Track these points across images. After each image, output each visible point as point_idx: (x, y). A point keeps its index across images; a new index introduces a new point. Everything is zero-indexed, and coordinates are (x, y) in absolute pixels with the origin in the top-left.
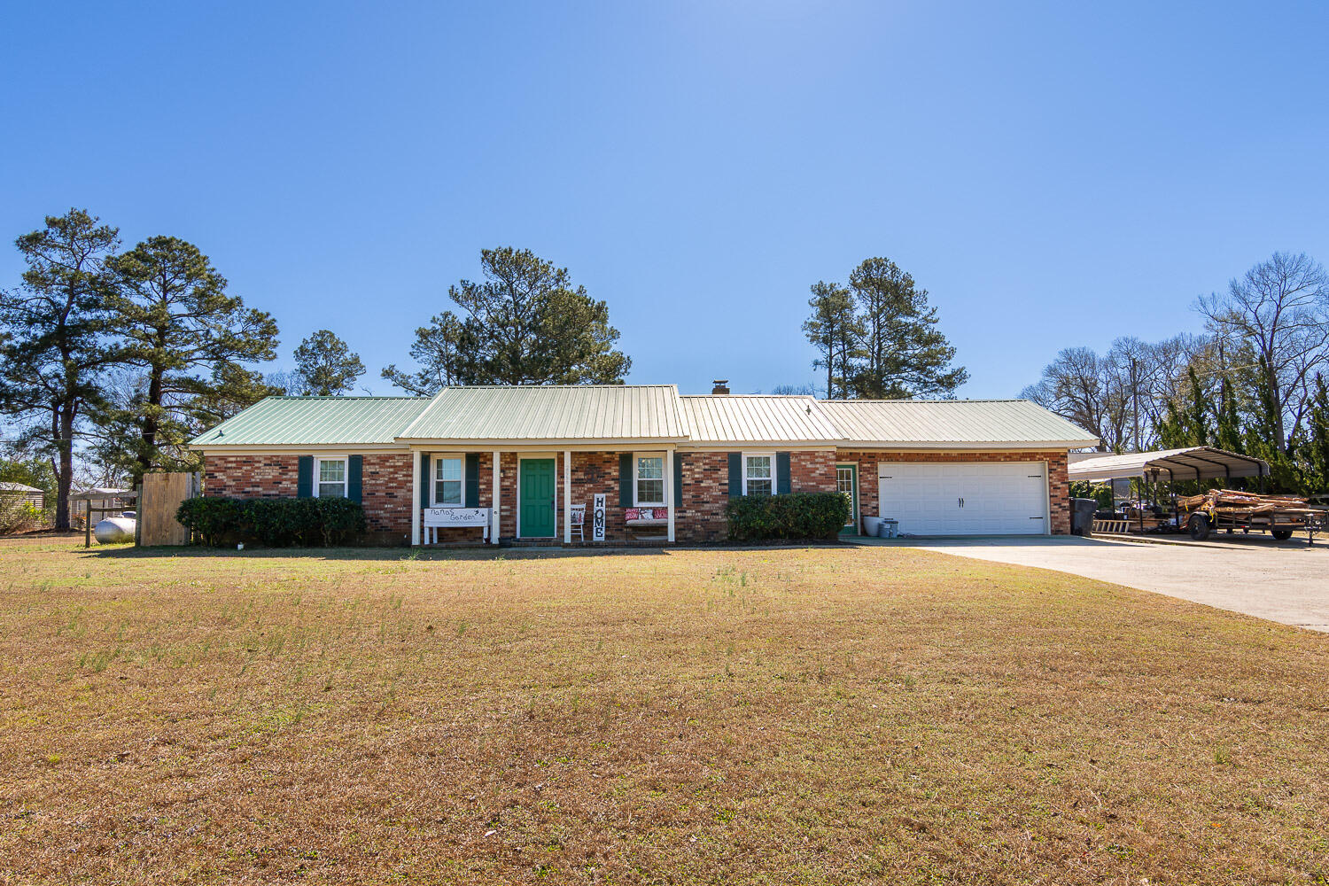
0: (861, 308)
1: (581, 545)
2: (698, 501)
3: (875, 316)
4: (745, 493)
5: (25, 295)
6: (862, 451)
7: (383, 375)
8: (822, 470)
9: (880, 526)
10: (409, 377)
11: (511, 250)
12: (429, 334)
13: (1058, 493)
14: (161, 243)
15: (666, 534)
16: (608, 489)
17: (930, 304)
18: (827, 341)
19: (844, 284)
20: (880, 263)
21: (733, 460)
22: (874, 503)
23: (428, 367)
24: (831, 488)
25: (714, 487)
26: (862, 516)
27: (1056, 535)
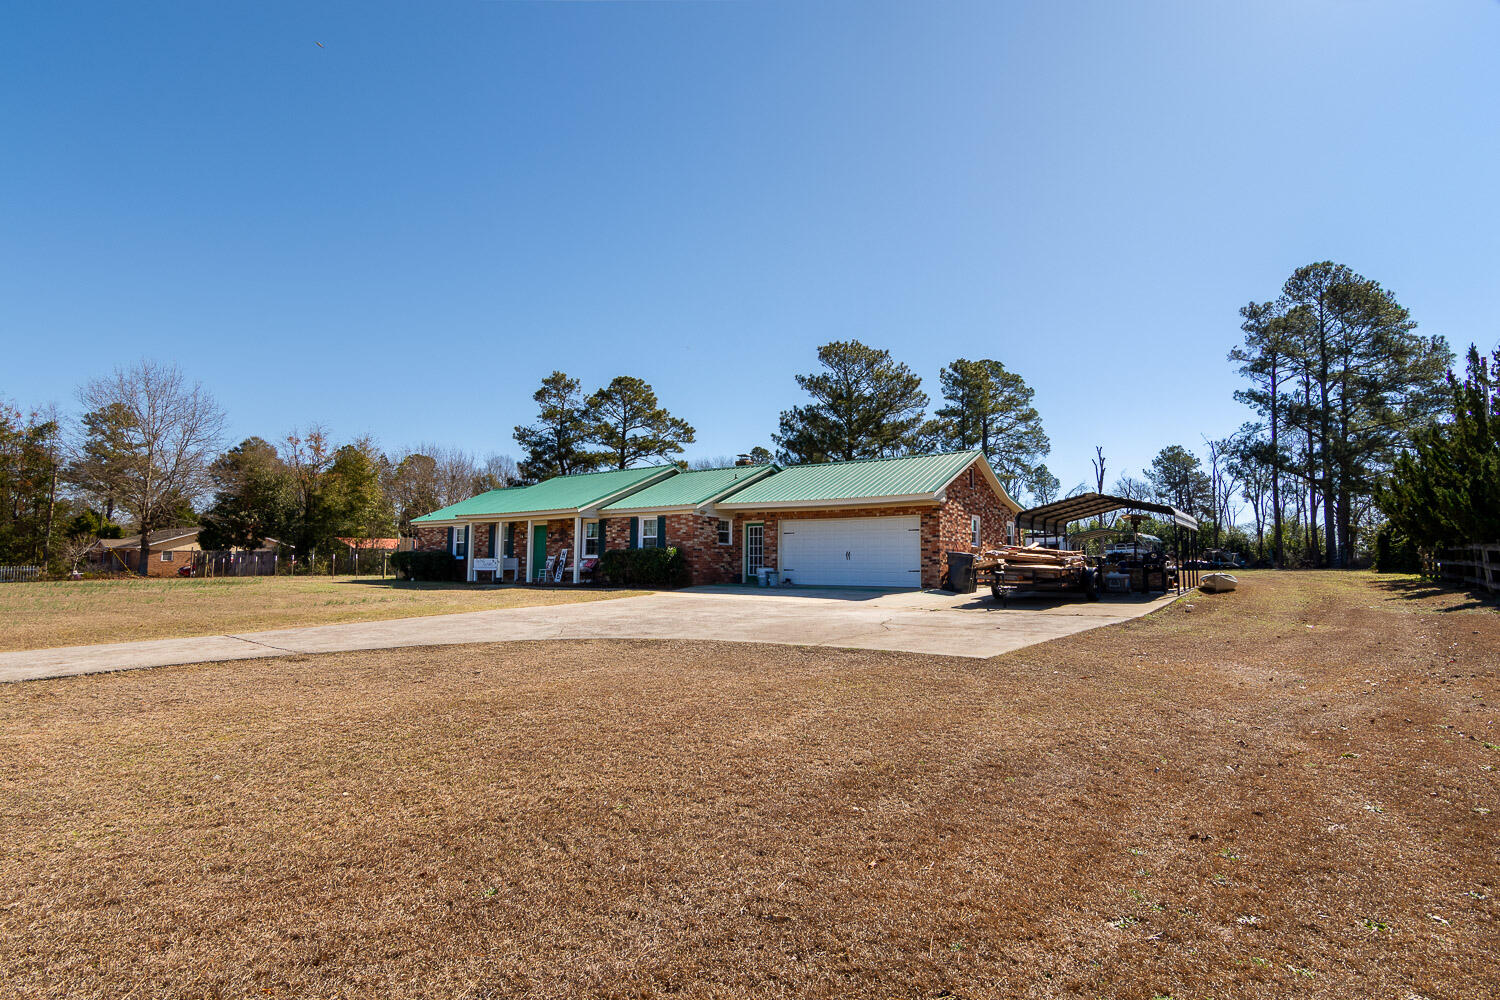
4: (640, 548)
6: (766, 511)
8: (684, 529)
13: (929, 547)
21: (634, 523)
22: (774, 556)
24: (690, 544)
25: (622, 543)
27: (926, 587)
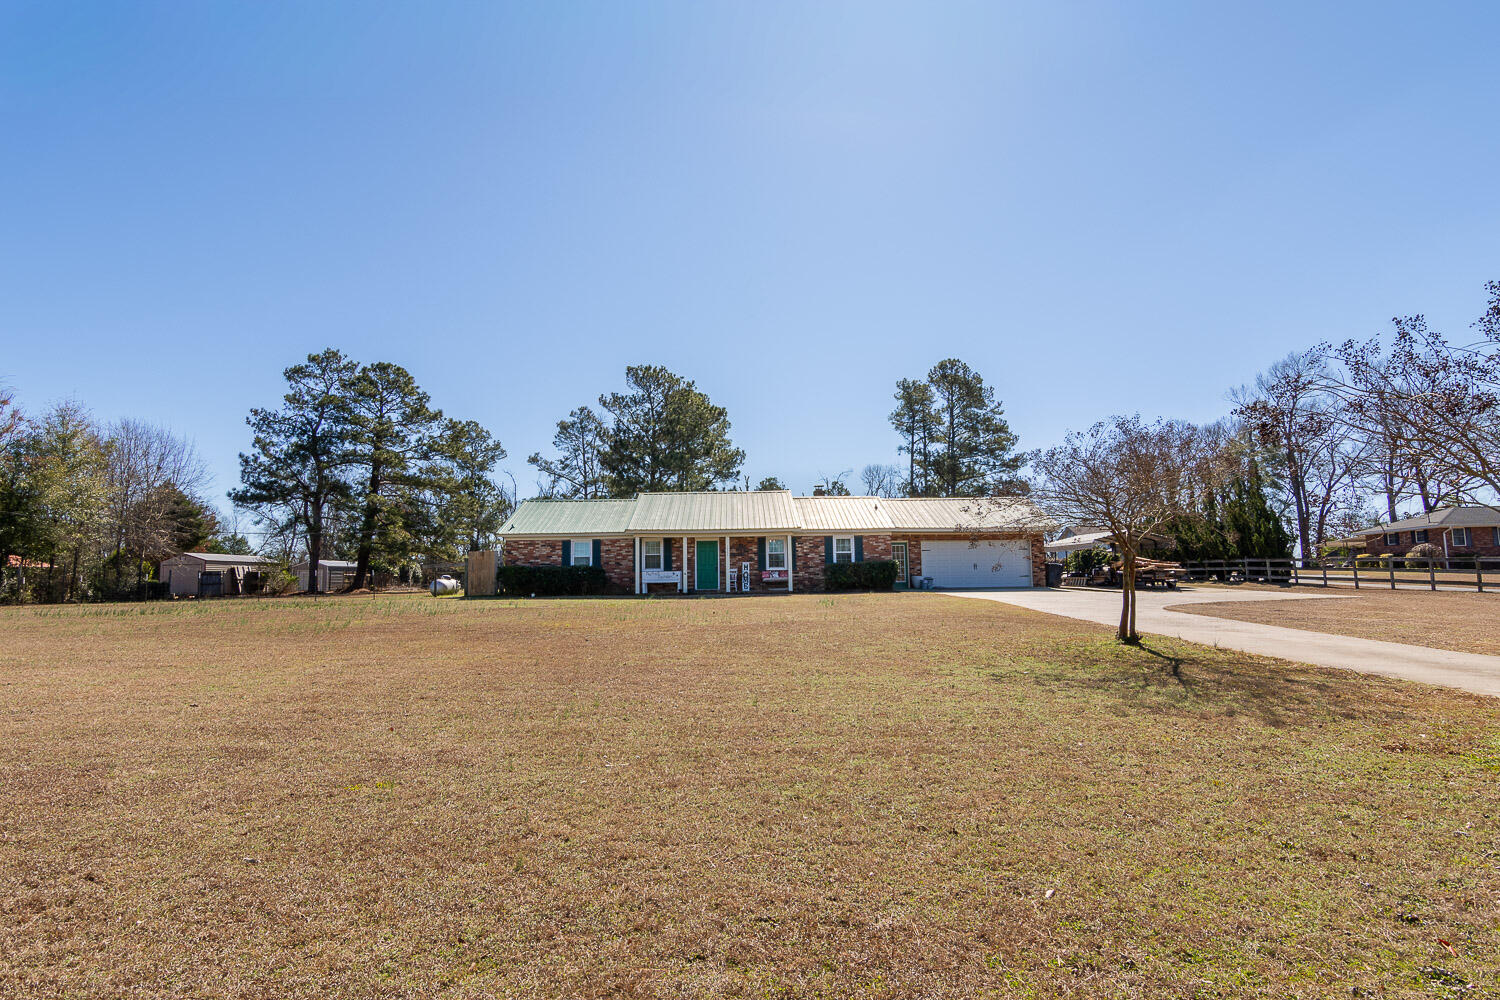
0: (939, 401)
1: (736, 593)
2: (806, 567)
3: (951, 409)
4: (835, 561)
5: (290, 414)
6: (910, 534)
7: (529, 461)
8: (883, 546)
9: (921, 582)
10: (551, 463)
11: (650, 368)
12: (569, 427)
13: (1038, 560)
14: (382, 368)
15: (787, 586)
16: (751, 559)
17: (997, 398)
18: (910, 430)
19: (924, 380)
20: (953, 363)
21: (828, 541)
22: (918, 567)
23: (567, 454)
24: (888, 558)
25: (816, 557)
26: (911, 575)
27: (1037, 586)
